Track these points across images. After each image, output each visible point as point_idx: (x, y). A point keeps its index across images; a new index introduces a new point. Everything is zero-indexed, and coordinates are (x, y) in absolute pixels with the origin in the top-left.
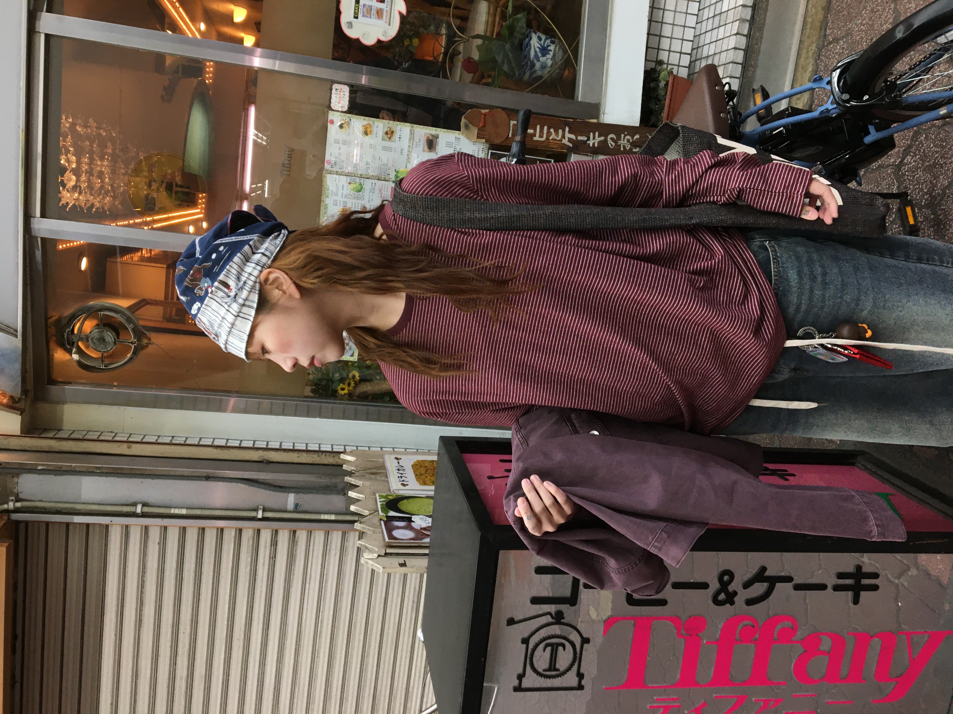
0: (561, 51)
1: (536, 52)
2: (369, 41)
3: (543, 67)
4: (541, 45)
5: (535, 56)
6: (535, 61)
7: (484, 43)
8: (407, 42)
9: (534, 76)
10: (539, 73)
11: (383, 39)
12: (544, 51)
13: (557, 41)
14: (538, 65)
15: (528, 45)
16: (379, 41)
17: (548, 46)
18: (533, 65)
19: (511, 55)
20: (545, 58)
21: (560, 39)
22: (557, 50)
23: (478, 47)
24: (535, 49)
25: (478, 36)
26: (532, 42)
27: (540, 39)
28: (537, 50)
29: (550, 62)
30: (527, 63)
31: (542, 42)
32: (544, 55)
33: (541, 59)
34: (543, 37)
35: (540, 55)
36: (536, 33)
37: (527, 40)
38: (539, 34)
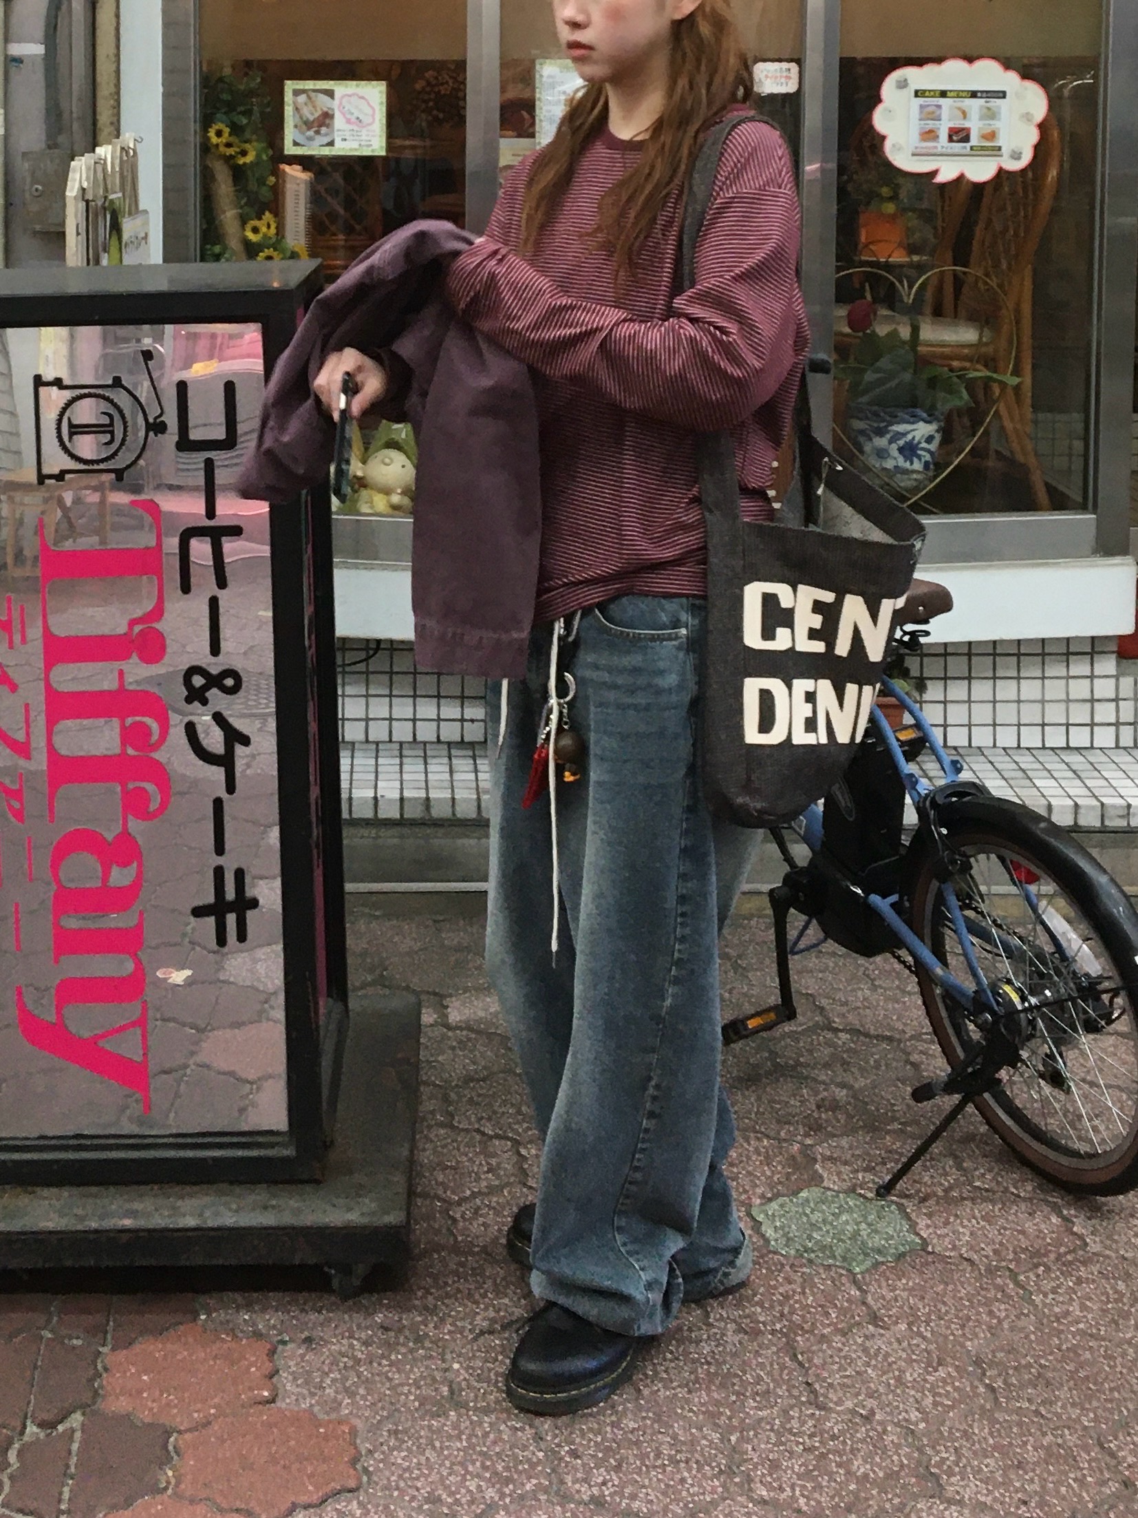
0: (915, 484)
1: (904, 434)
2: (881, 120)
3: (882, 454)
4: (919, 443)
5: (898, 433)
6: (888, 436)
7: (904, 343)
8: (885, 191)
9: (861, 439)
10: (868, 448)
11: (888, 147)
12: (910, 450)
13: (931, 474)
14: (881, 442)
15: (915, 419)
16: (883, 138)
17: (919, 457)
18: (880, 432)
19: (893, 384)
20: (895, 453)
21: (935, 477)
22: (915, 476)
23: (894, 334)
24: (908, 432)
25: (915, 330)
26: (921, 424)
27: (929, 439)
28: (910, 437)
29: (889, 464)
30: (883, 421)
31: (924, 445)
32: (901, 450)
33: (894, 446)
34: (933, 447)
35: (901, 443)
36: (937, 431)
37: (925, 415)
38: (938, 437)
